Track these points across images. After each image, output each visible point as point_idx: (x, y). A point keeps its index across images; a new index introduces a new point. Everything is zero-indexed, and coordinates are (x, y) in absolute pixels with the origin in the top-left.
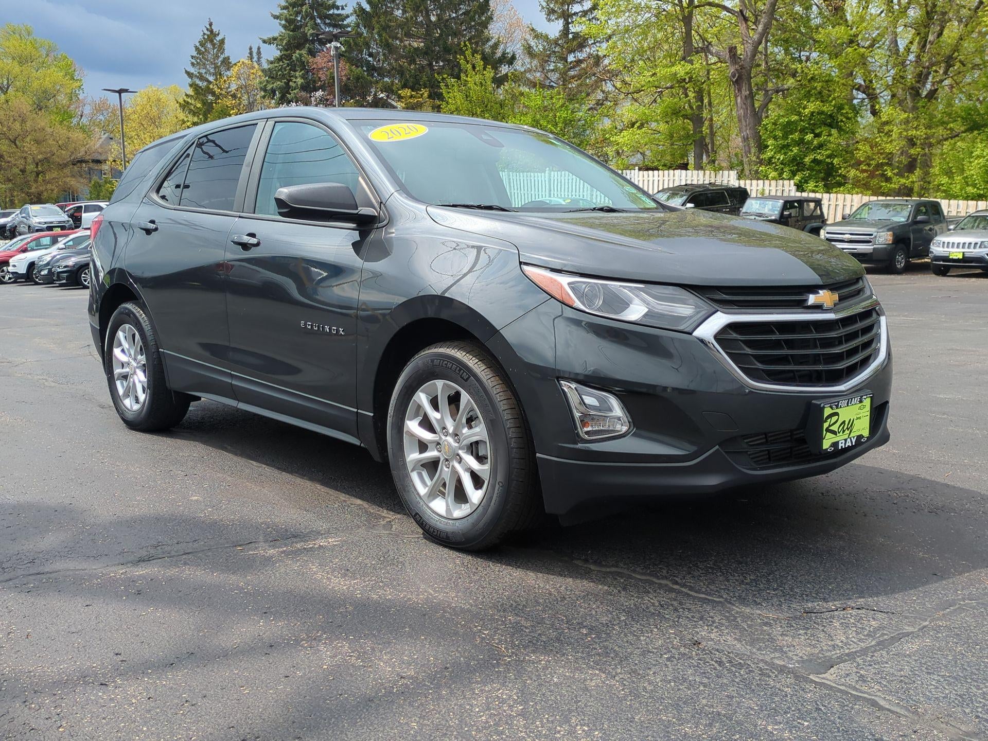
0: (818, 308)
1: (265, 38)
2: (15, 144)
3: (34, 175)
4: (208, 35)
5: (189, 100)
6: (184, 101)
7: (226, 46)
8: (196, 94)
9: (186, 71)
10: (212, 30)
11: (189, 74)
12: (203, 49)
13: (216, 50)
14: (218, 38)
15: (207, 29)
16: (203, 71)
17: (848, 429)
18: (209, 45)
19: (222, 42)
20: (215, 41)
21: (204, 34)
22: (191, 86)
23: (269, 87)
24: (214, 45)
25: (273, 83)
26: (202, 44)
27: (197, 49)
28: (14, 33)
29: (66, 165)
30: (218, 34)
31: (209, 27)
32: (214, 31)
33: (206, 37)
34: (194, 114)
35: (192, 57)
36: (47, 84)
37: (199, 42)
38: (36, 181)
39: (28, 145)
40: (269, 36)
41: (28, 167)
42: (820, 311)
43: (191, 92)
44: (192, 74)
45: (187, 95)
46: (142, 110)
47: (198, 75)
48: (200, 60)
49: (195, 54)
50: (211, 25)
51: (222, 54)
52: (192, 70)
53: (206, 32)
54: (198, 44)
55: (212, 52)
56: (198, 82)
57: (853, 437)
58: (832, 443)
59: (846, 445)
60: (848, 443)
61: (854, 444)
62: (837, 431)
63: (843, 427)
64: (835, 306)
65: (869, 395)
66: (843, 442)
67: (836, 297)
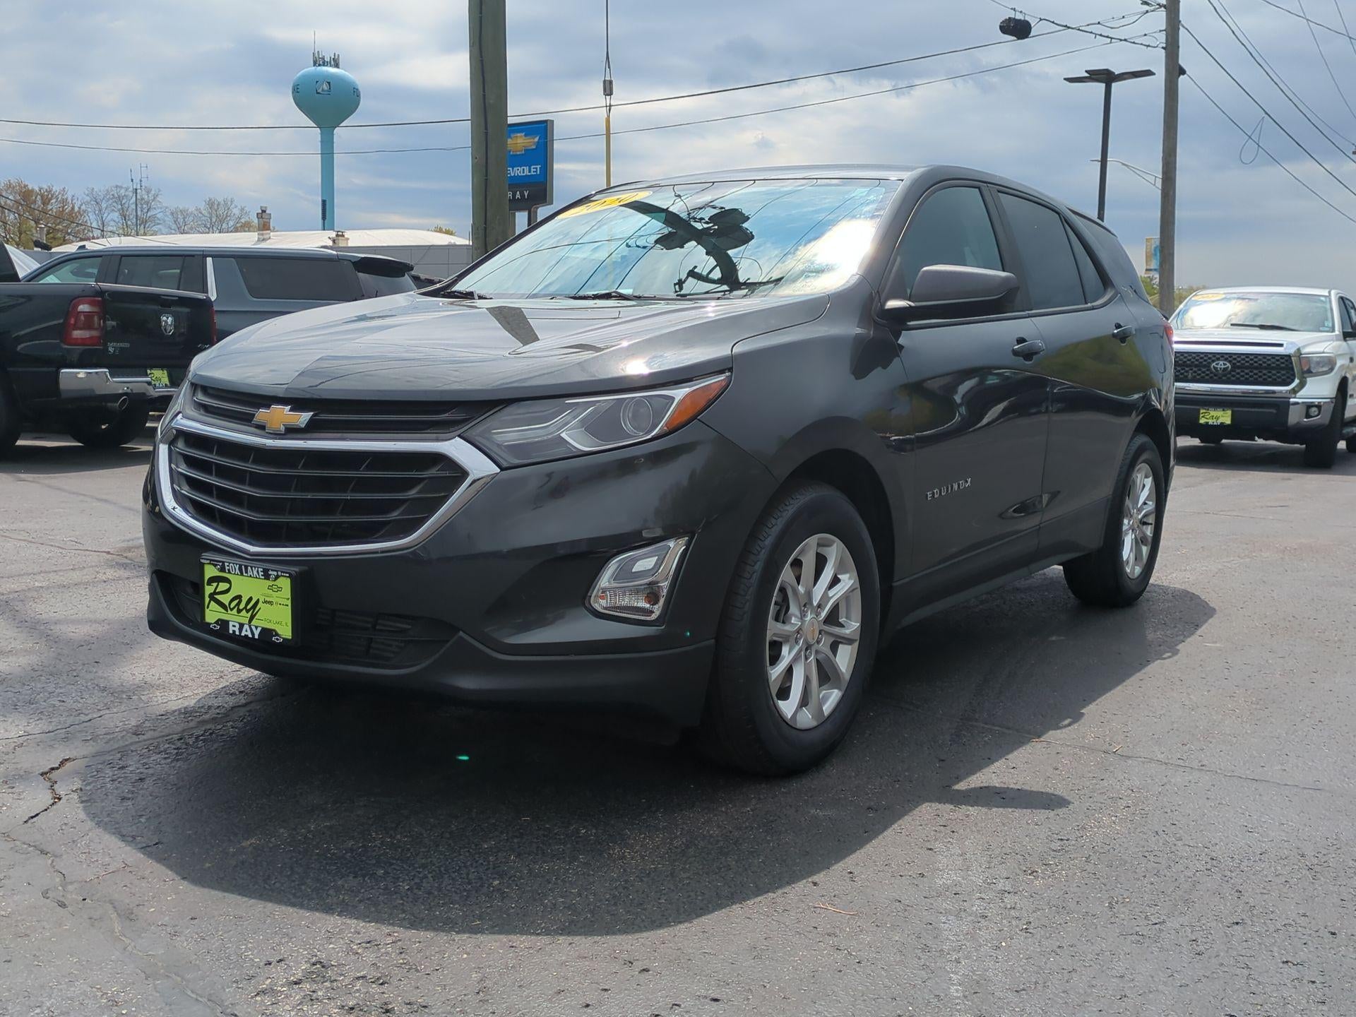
17: (248, 611)
42: (265, 433)
57: (256, 627)
58: (219, 620)
59: (243, 634)
60: (246, 631)
61: (256, 637)
62: (227, 605)
63: (238, 604)
64: (291, 432)
65: (284, 572)
66: (238, 626)
67: (304, 418)
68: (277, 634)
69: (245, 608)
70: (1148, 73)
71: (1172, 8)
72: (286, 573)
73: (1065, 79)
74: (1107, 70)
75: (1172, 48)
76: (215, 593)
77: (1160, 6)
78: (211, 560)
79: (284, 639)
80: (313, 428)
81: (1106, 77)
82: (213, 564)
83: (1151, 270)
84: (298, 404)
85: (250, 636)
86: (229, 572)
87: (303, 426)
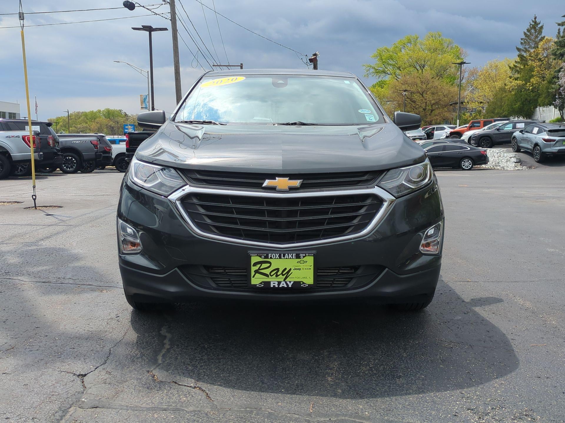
0: (273, 189)
1: (560, 22)
2: (422, 95)
3: (430, 111)
4: (533, 25)
5: (517, 65)
6: (514, 65)
7: (543, 31)
8: (521, 60)
9: (517, 48)
10: (536, 21)
11: (519, 50)
12: (529, 34)
13: (537, 33)
14: (539, 26)
15: (533, 22)
16: (527, 47)
18: (533, 31)
19: (542, 27)
20: (537, 28)
21: (531, 24)
22: (518, 56)
23: (558, 52)
24: (536, 31)
25: (561, 50)
26: (528, 30)
27: (525, 34)
28: (432, 37)
29: (446, 106)
30: (539, 24)
31: (534, 20)
32: (537, 22)
33: (531, 26)
34: (519, 72)
35: (522, 39)
36: (443, 63)
37: (527, 29)
38: (430, 115)
39: (428, 96)
40: (562, 21)
41: (427, 107)
42: (274, 191)
43: (518, 59)
44: (521, 49)
45: (516, 62)
46: (486, 73)
47: (524, 49)
48: (527, 40)
49: (524, 37)
50: (535, 18)
51: (540, 35)
52: (521, 47)
53: (532, 23)
54: (526, 31)
55: (534, 35)
56: (523, 53)
57: (290, 282)
58: (263, 282)
59: (280, 286)
60: (283, 284)
61: (290, 286)
62: (269, 274)
63: (277, 273)
64: (292, 189)
65: (310, 254)
66: (277, 283)
67: (297, 183)
68: (304, 283)
69: (282, 274)
70: (166, 29)
71: (172, 4)
72: (312, 254)
73: (132, 28)
74: (151, 26)
75: (173, 20)
76: (259, 269)
77: (168, 2)
78: (258, 254)
79: (308, 285)
80: (303, 187)
81: (149, 29)
82: (258, 256)
83: (143, 108)
84: (292, 176)
85: (286, 286)
86: (271, 258)
87: (299, 187)
